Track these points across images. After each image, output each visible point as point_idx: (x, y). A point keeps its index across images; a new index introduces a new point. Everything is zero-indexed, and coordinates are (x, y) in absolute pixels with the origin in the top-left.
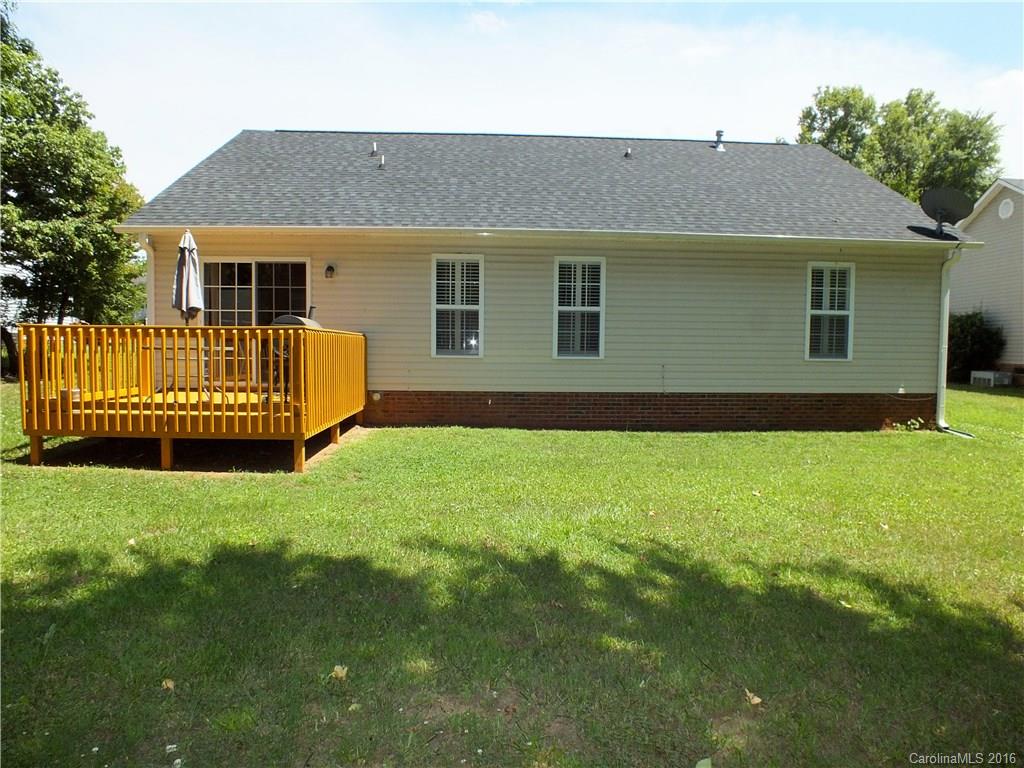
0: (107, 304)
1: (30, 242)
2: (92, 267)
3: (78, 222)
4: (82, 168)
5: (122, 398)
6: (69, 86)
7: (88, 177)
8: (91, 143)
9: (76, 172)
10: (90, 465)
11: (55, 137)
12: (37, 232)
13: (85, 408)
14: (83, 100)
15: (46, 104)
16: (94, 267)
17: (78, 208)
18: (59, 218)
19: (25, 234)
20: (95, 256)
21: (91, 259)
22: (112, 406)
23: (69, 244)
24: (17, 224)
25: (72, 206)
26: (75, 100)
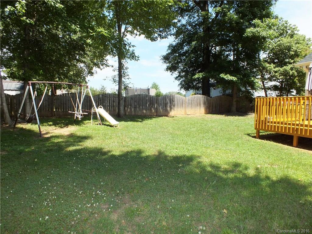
0: (303, 91)
1: (276, 74)
2: (296, 80)
3: (291, 66)
4: (294, 48)
5: (289, 121)
6: (291, 24)
7: (296, 51)
8: (298, 39)
9: (292, 50)
10: (271, 141)
11: (285, 41)
12: (279, 71)
13: (274, 124)
14: (296, 26)
15: (283, 32)
16: (297, 79)
17: (292, 61)
18: (285, 65)
19: (276, 72)
20: (297, 76)
21: (296, 77)
22: (286, 124)
23: (288, 73)
24: (273, 69)
25: (290, 61)
26: (293, 27)
